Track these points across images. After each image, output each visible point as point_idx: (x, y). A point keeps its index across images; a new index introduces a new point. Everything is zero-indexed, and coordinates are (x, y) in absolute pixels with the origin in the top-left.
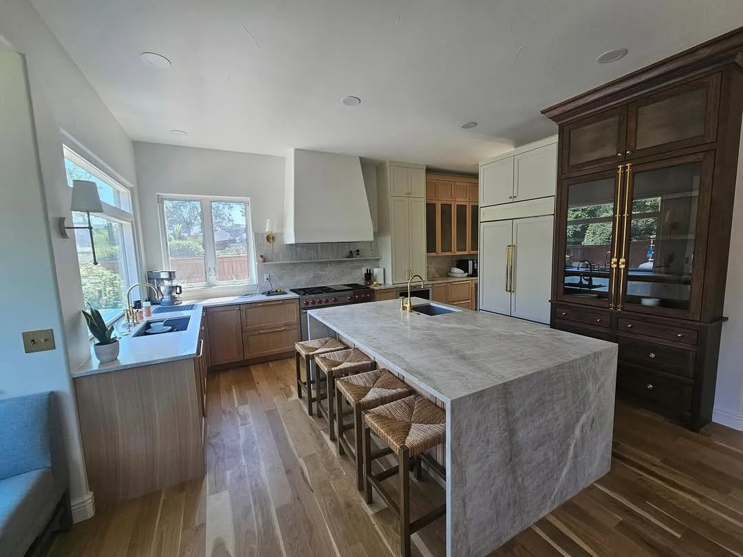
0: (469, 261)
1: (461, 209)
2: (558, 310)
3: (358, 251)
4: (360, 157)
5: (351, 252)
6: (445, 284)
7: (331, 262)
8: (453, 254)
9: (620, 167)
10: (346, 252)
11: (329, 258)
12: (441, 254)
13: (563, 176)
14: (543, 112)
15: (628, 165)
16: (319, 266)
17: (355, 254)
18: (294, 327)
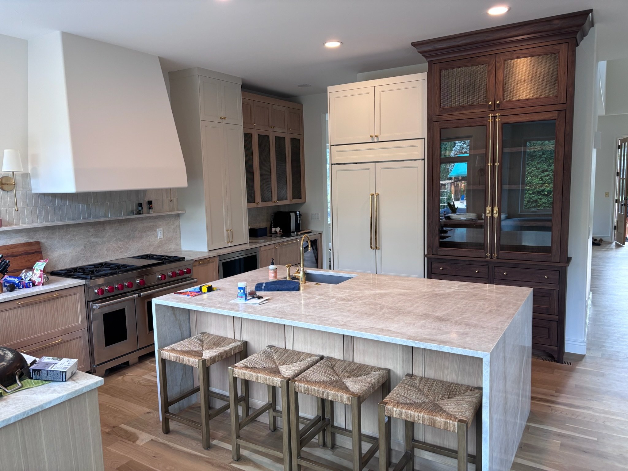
0: (291, 214)
1: (280, 140)
2: (435, 265)
3: (150, 203)
4: (159, 57)
5: (140, 205)
6: (273, 246)
7: (110, 222)
8: (274, 204)
9: (490, 115)
10: (132, 206)
11: (107, 216)
12: (261, 205)
13: (434, 119)
14: (414, 44)
15: (498, 115)
16: (92, 230)
17: (145, 206)
18: (80, 334)
